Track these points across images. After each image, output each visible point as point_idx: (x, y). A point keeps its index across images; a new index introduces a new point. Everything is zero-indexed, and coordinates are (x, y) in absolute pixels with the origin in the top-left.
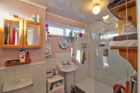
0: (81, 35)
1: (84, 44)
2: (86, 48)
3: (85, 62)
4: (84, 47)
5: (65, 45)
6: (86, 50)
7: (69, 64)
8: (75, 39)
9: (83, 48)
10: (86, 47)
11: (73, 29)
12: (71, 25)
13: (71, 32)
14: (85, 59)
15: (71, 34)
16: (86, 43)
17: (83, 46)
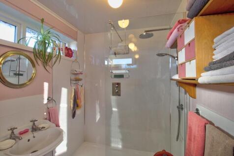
0: (69, 53)
1: (76, 73)
2: (80, 83)
3: (78, 112)
4: (76, 79)
5: (22, 75)
6: (80, 87)
7: (35, 129)
8: (54, 59)
9: (75, 82)
10: (80, 80)
11: (49, 33)
12: (42, 21)
13: (45, 39)
14: (77, 106)
15: (43, 43)
16: (81, 70)
17: (73, 77)
